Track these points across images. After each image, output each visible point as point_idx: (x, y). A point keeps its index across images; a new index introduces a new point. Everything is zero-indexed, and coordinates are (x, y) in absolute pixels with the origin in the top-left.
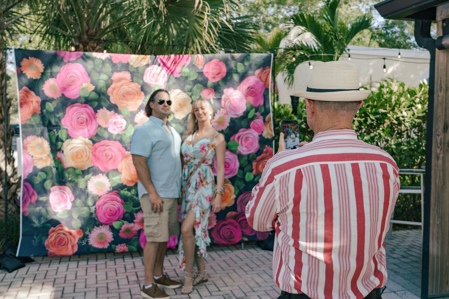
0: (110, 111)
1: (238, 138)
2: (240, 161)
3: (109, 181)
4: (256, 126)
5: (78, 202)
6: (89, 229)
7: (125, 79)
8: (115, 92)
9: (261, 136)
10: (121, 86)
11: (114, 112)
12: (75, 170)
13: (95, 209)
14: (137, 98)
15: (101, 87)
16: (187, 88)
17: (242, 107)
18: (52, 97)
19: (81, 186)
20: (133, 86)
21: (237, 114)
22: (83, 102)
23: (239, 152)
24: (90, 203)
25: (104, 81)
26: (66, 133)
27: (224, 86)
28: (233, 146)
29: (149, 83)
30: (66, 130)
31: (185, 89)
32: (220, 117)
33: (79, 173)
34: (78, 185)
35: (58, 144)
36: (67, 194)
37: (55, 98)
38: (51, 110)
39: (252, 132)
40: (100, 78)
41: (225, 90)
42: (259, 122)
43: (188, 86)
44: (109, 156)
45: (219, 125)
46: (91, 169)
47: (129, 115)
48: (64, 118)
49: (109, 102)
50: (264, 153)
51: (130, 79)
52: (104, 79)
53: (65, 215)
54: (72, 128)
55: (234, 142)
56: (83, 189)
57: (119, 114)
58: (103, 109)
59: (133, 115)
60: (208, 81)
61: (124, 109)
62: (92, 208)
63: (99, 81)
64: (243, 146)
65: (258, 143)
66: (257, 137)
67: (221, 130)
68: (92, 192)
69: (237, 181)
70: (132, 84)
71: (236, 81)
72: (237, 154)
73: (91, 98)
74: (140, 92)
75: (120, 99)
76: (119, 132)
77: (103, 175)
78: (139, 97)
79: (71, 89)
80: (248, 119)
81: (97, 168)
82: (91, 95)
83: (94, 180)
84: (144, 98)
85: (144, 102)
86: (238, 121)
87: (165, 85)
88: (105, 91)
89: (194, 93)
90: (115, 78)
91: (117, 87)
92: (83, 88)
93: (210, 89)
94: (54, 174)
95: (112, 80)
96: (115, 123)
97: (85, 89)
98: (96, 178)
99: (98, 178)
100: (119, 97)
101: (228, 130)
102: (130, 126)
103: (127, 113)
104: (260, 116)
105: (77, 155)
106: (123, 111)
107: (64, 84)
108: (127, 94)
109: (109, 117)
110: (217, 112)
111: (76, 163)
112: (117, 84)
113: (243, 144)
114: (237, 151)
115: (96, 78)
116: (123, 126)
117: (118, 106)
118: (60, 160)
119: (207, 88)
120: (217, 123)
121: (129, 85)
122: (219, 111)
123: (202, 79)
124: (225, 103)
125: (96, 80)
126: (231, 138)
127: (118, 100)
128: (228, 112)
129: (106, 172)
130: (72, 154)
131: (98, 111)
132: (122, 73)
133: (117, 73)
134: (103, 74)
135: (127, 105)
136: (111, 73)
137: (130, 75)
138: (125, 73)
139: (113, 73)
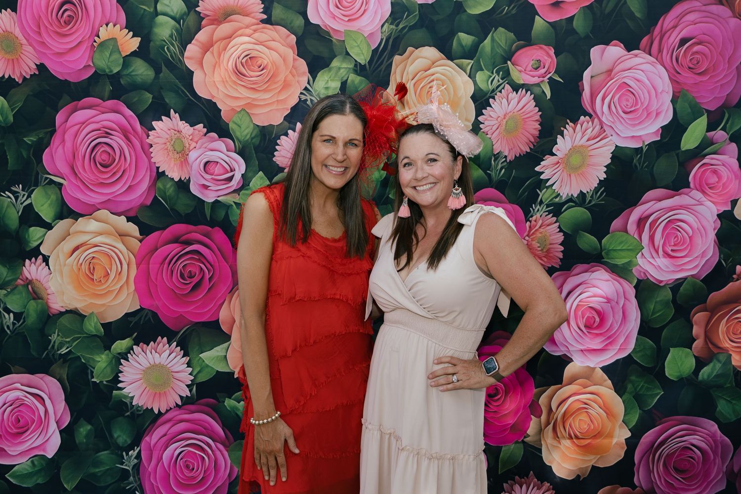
0: (192, 125)
1: (641, 222)
2: (641, 305)
3: (189, 365)
4: (713, 179)
5: (84, 430)
7: (244, 12)
8: (209, 59)
9: (726, 217)
10: (230, 37)
11: (205, 130)
12: (83, 320)
13: (136, 461)
14: (285, 81)
15: (161, 40)
16: (461, 43)
17: (659, 111)
18: (6, 77)
19: (97, 378)
20: (271, 39)
21: (640, 137)
22: (107, 94)
23: (642, 274)
24: (121, 436)
25: (173, 18)
26: (57, 199)
27: (591, 35)
28: (619, 250)
29: (325, 26)
30: (57, 189)
31: (451, 49)
32: (572, 146)
33: (95, 333)
34: (87, 374)
35: (29, 236)
36: (48, 402)
37: (17, 80)
38: (5, 120)
39: (694, 202)
40: (159, 7)
41: (595, 52)
42: (723, 167)
43: (462, 35)
44: (191, 277)
45: (570, 175)
46: (134, 320)
47: (257, 141)
48: (49, 147)
49: (188, 94)
50: (738, 280)
51: (260, 13)
52: (172, 14)
53: (35, 478)
54: (74, 181)
55: (624, 239)
56: (102, 387)
57: (221, 136)
58: (169, 116)
59: (269, 138)
60: (536, 16)
61: (241, 120)
62: (127, 454)
63: (154, 18)
64: (657, 252)
65: (715, 241)
66: (714, 222)
67: (578, 195)
68: (132, 398)
69: (633, 378)
70: (268, 30)
71: (638, 17)
72: (636, 281)
73: (129, 80)
74: (294, 60)
75: (225, 83)
76: (219, 197)
77: (169, 342)
78: (290, 77)
79: (67, 49)
80: (678, 153)
81: (150, 315)
82: (131, 70)
83: (141, 358)
84: (309, 83)
85: (306, 95)
86: (644, 163)
87: (381, 33)
88: (174, 55)
89: (483, 62)
90: (210, 8)
91: (217, 42)
92: (102, 44)
93: (541, 48)
94: (8, 333)
95: (201, 15)
96: (207, 165)
97: (109, 48)
98: (148, 352)
99: (153, 351)
100: (222, 74)
101: (603, 196)
102: (259, 179)
103: (247, 131)
104: (730, 143)
105: (92, 271)
106: (236, 124)
107: (42, 28)
108: (248, 66)
109: (187, 145)
110: (565, 130)
111: (86, 299)
112: (217, 28)
113: (656, 244)
114: (633, 271)
115: (145, 9)
116: (233, 175)
117: (220, 106)
118: (34, 286)
119: (532, 42)
120: (561, 170)
121: (256, 35)
122: (571, 128)
123: (514, 12)
124: (594, 98)
125: (143, 15)
126: (613, 223)
127: (218, 86)
128: (605, 128)
129: (179, 332)
130: (75, 267)
131: (154, 123)
135: (249, 104)
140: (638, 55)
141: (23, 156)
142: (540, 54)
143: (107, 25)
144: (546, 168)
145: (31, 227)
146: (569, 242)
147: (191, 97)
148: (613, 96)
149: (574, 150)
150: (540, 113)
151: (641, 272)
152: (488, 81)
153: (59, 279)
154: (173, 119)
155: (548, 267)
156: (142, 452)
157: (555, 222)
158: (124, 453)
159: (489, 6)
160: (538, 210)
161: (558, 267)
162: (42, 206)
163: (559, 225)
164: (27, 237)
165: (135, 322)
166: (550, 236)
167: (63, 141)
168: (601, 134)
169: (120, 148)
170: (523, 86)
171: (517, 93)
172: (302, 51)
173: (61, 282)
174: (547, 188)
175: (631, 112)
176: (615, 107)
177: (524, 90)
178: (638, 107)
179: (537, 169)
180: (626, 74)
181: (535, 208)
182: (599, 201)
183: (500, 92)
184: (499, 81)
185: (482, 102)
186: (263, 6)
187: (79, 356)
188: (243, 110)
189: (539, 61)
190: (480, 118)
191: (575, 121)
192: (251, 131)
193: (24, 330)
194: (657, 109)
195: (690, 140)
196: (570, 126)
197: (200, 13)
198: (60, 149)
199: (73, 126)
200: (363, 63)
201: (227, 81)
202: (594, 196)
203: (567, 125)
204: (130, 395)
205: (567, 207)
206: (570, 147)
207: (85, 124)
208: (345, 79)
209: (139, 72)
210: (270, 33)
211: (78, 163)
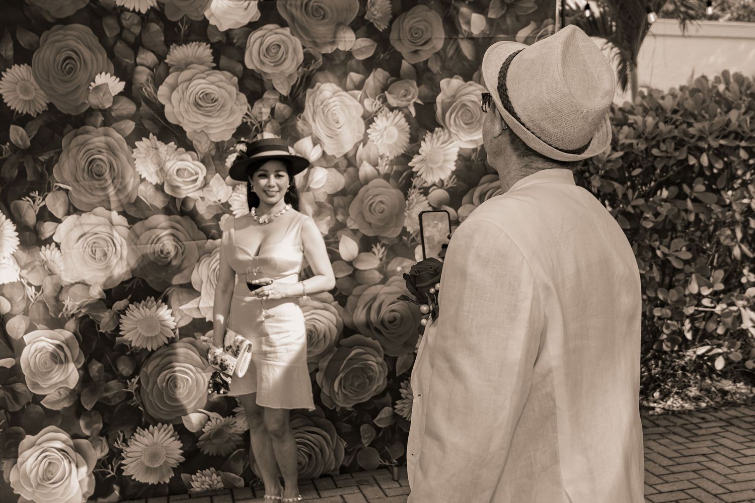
0: (166, 143)
1: (481, 197)
3: (172, 315)
5: (96, 367)
6: (122, 435)
7: (199, 62)
8: (175, 95)
10: (190, 80)
11: (176, 146)
12: (89, 289)
13: (137, 386)
14: (231, 109)
15: (140, 83)
16: (353, 80)
18: (24, 113)
19: (103, 329)
21: (475, 140)
22: (99, 123)
24: (124, 369)
25: (149, 68)
26: (65, 201)
27: (441, 72)
29: (258, 70)
30: (65, 193)
31: (346, 84)
33: (98, 298)
34: (95, 327)
35: (44, 229)
36: (66, 349)
37: (32, 115)
38: (24, 144)
40: (138, 60)
41: (443, 83)
43: (352, 74)
45: (432, 168)
46: (128, 286)
47: (213, 153)
48: (58, 163)
49: (161, 120)
51: (211, 62)
52: (147, 64)
53: (62, 403)
54: (77, 187)
56: (107, 335)
57: (187, 150)
58: (148, 137)
59: (222, 150)
60: (403, 60)
61: (201, 138)
62: (130, 382)
63: (135, 68)
67: (439, 181)
70: (217, 74)
73: (118, 113)
74: (237, 94)
75: (188, 113)
76: (187, 194)
77: (156, 300)
78: (235, 107)
79: (69, 91)
81: (140, 282)
82: (119, 106)
83: (136, 313)
84: (248, 110)
85: (247, 119)
86: (479, 158)
87: (298, 73)
88: (150, 94)
89: (368, 93)
90: (174, 59)
91: (181, 83)
92: (97, 88)
93: (407, 82)
94: (31, 302)
96: (179, 171)
97: (101, 91)
98: (141, 308)
99: (145, 307)
100: (186, 107)
101: (455, 180)
102: (216, 179)
103: (206, 146)
105: (94, 252)
106: (197, 141)
107: (51, 78)
108: (204, 100)
109: (164, 158)
110: (426, 137)
111: (92, 272)
112: (180, 74)
115: (127, 62)
116: (198, 177)
117: (185, 128)
118: (49, 266)
119: (401, 78)
120: (425, 165)
121: (210, 78)
122: (430, 136)
123: (387, 57)
124: (444, 115)
125: (126, 65)
126: (463, 198)
127: (183, 115)
128: (452, 135)
129: (163, 292)
130: (81, 250)
131: (137, 143)
132: (190, 46)
133: (177, 48)
134: (146, 50)
135: (206, 127)
136: (165, 48)
137: (212, 50)
138: (199, 46)
139: (169, 48)
140: (472, 85)
141: (37, 169)
142: (407, 86)
143: (101, 74)
144: (415, 163)
145: (45, 222)
147: (163, 123)
148: (456, 113)
149: (433, 150)
150: (409, 126)
152: (372, 105)
154: (152, 140)
156: (141, 379)
157: (426, 200)
158: (128, 381)
159: (370, 54)
160: (413, 192)
162: (54, 206)
163: (428, 202)
164: (42, 229)
167: (68, 159)
168: (450, 140)
169: (110, 162)
170: (396, 108)
171: (393, 113)
172: (242, 87)
174: (418, 177)
175: (469, 124)
176: (459, 121)
177: (397, 110)
178: (473, 120)
179: (410, 164)
180: (465, 97)
181: (411, 191)
182: (453, 185)
183: (381, 113)
184: (380, 105)
185: (369, 120)
186: (212, 58)
187: (88, 315)
188: (202, 131)
189: (407, 90)
190: (368, 131)
191: (432, 131)
192: (209, 146)
193: (43, 298)
197: (167, 64)
198: (66, 164)
199: (75, 146)
200: (285, 94)
201: (189, 111)
202: (449, 182)
203: (427, 135)
204: (130, 340)
205: (433, 189)
206: (431, 149)
207: (83, 145)
208: (273, 106)
209: (125, 107)
210: (218, 76)
211: (80, 174)
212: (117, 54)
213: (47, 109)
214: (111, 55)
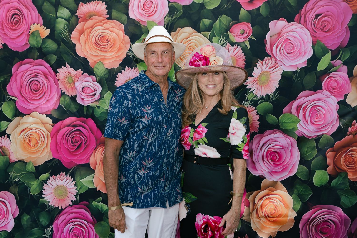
0: (76, 70)
2: (300, 149)
3: (75, 185)
4: (335, 84)
5: (26, 218)
7: (99, 14)
8: (83, 38)
9: (342, 103)
10: (92, 27)
11: (82, 72)
12: (26, 165)
13: (51, 233)
14: (119, 47)
15: (60, 30)
16: (204, 23)
17: (306, 52)
19: (32, 193)
20: (111, 27)
21: (296, 65)
22: (36, 57)
23: (300, 134)
24: (43, 221)
25: (65, 19)
26: (14, 108)
27: (269, 16)
28: (288, 122)
29: (137, 19)
30: (14, 102)
31: (200, 27)
32: (262, 72)
33: (32, 171)
34: (28, 191)
39: (325, 96)
40: (58, 14)
41: (272, 24)
42: (340, 78)
43: (204, 20)
44: (76, 142)
45: (261, 86)
47: (107, 76)
48: (9, 83)
49: (73, 55)
50: (350, 135)
51: (106, 14)
52: (64, 17)
54: (21, 98)
55: (290, 116)
56: (34, 197)
57: (89, 75)
58: (65, 66)
59: (112, 74)
60: (241, 8)
61: (99, 66)
62: (47, 230)
63: (56, 20)
64: (307, 122)
65: (337, 116)
66: (336, 106)
67: (266, 95)
68: (49, 202)
69: (297, 186)
70: (110, 23)
71: (293, 6)
72: (297, 137)
73: (45, 50)
74: (124, 36)
75: (91, 49)
76: (89, 103)
77: (66, 175)
78: (122, 45)
79: (16, 36)
80: (316, 72)
81: (57, 162)
82: (46, 45)
83: (53, 183)
84: (130, 47)
85: (130, 53)
86: (298, 78)
87: (164, 21)
88: (66, 37)
89: (215, 32)
90: (81, 13)
91: (86, 29)
92: (33, 33)
93: (244, 24)
95: (78, 17)
96: (83, 89)
97: (35, 35)
98: (56, 179)
99: (59, 179)
100: (89, 45)
101: (278, 95)
102: (108, 94)
103: (102, 71)
104: (343, 66)
105: (30, 141)
106: (96, 68)
107: (4, 27)
108: (102, 40)
109: (74, 80)
110: (258, 64)
111: (27, 155)
112: (86, 23)
113: (307, 118)
114: (296, 133)
115: (51, 16)
116: (96, 93)
117: (89, 60)
118: (3, 149)
119: (240, 21)
120: (257, 84)
121: (104, 25)
122: (260, 63)
123: (230, 7)
124: (272, 47)
125: (51, 18)
126: (284, 109)
127: (88, 51)
128: (278, 62)
129: (71, 169)
130: (22, 140)
131: (58, 70)
132: (92, 4)
133: (84, 5)
134: (63, 7)
135: (103, 59)
136: (75, 5)
137: (106, 6)
138: (98, 4)
139: (78, 5)
140: (294, 24)
142: (244, 27)
143: (34, 24)
144: (249, 83)
145: (2, 121)
146: (262, 119)
147: (74, 56)
148: (281, 46)
149: (262, 73)
150: (245, 56)
151: (299, 133)
152: (218, 41)
153: (15, 146)
154: (67, 67)
155: (252, 132)
156: (54, 228)
157: (255, 110)
158: (45, 229)
159: (217, 5)
160: (246, 104)
161: (257, 132)
162: (7, 111)
163: (257, 111)
165: (50, 165)
166: (253, 116)
167: (16, 80)
168: (276, 65)
169: (43, 82)
170: (236, 43)
171: (233, 47)
172: (127, 32)
173: (16, 147)
174: (250, 93)
175: (291, 53)
176: (283, 51)
177: (237, 45)
178: (295, 50)
179: (245, 84)
180: (288, 34)
181: (245, 103)
182: (277, 98)
183: (225, 46)
184: (224, 41)
186: (107, 11)
187: (24, 182)
188: (100, 61)
189: (243, 30)
191: (262, 59)
192: (104, 71)
194: (304, 51)
195: (322, 65)
196: (260, 62)
197: (78, 16)
198: (15, 83)
199: (20, 73)
201: (92, 48)
202: (274, 96)
203: (258, 62)
204: (48, 201)
205: (261, 102)
206: (261, 72)
207: (26, 71)
209: (50, 46)
210: (111, 24)
211: (23, 90)
212: (44, 11)
213: (3, 48)
214: (40, 11)
